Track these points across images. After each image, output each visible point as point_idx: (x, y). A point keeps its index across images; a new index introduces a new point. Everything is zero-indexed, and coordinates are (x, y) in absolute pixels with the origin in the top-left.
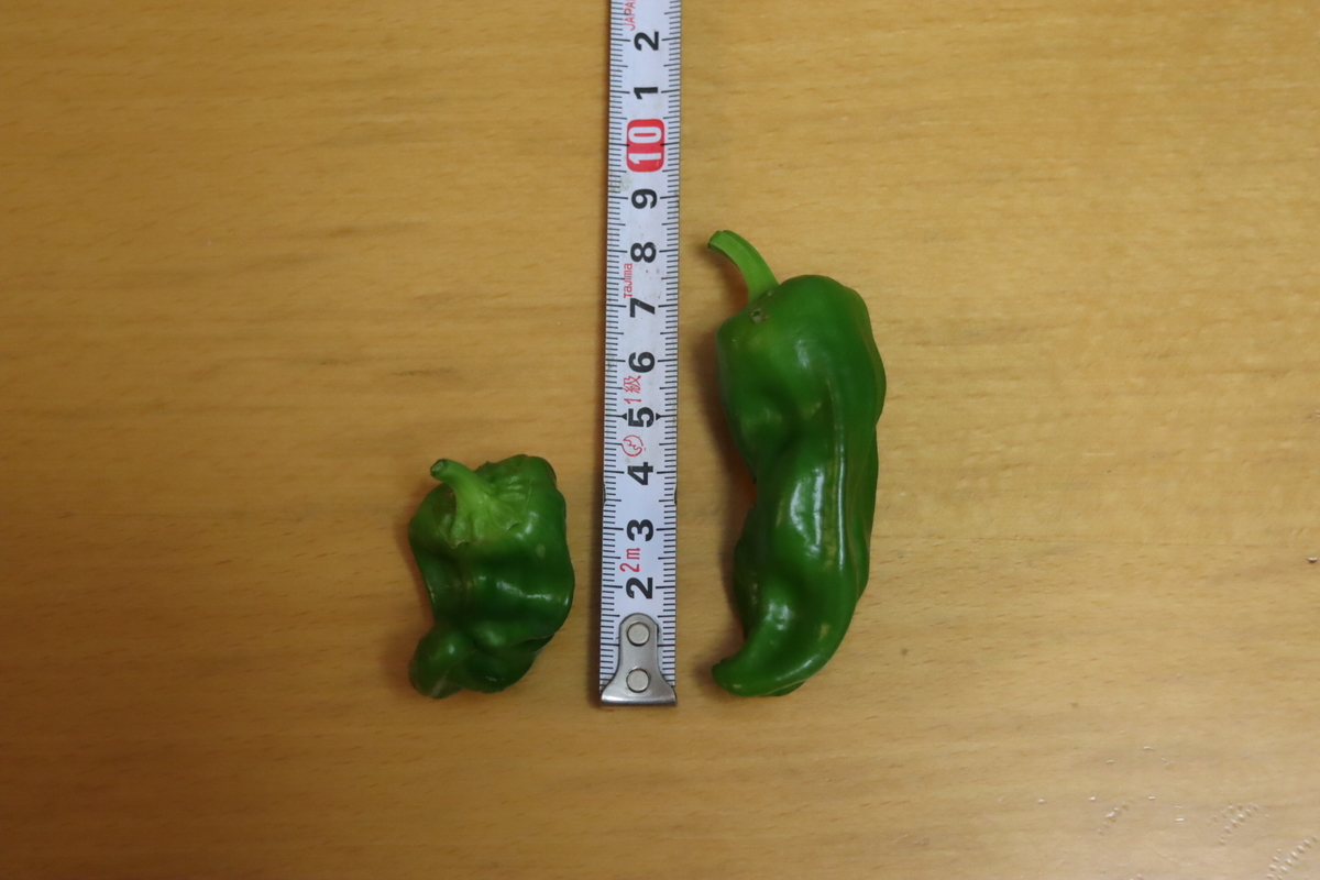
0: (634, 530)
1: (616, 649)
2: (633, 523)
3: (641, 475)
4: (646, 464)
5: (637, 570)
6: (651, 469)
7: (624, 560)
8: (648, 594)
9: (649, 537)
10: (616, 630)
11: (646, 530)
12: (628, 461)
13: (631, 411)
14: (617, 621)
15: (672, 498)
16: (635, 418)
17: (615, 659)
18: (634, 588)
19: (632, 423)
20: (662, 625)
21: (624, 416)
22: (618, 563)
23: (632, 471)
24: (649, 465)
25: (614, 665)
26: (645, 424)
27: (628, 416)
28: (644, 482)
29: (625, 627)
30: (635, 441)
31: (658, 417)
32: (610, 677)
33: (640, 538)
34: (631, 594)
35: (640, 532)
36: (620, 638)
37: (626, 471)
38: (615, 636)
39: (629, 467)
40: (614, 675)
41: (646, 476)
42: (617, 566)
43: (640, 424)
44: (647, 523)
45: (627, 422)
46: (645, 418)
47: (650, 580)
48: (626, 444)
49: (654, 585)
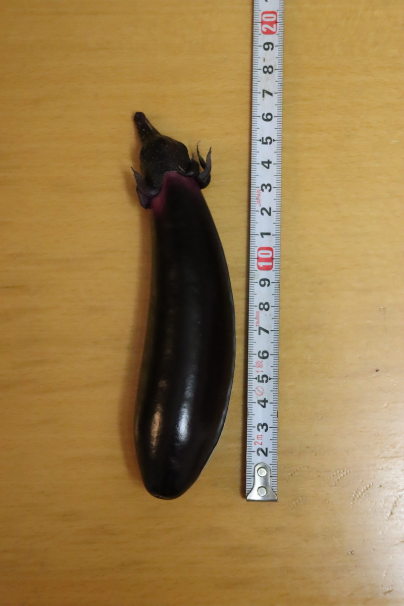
1: (252, 478)
5: (261, 444)
6: (267, 401)
7: (256, 440)
8: (266, 455)
9: (266, 430)
10: (252, 470)
12: (257, 397)
13: (259, 376)
14: (253, 466)
15: (276, 414)
17: (252, 482)
19: (259, 381)
20: (272, 468)
21: (256, 378)
22: (253, 441)
23: (259, 402)
25: (252, 485)
26: (265, 382)
27: (257, 378)
29: (257, 468)
30: (260, 389)
31: (270, 379)
32: (250, 490)
33: (262, 431)
35: (262, 428)
36: (254, 473)
37: (257, 402)
38: (253, 472)
39: (258, 401)
40: (252, 489)
42: (253, 443)
45: (257, 381)
47: (267, 449)
48: (257, 390)
49: (268, 451)
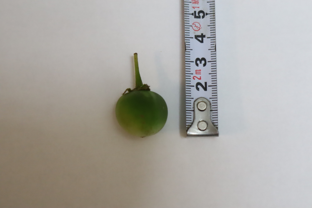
0: (198, 62)
2: (197, 59)
3: (200, 39)
4: (202, 34)
11: (203, 62)
16: (197, 15)
18: (199, 86)
24: (204, 35)
28: (202, 42)
34: (198, 89)
41: (202, 39)
43: (199, 17)
44: (204, 59)
46: (201, 15)
